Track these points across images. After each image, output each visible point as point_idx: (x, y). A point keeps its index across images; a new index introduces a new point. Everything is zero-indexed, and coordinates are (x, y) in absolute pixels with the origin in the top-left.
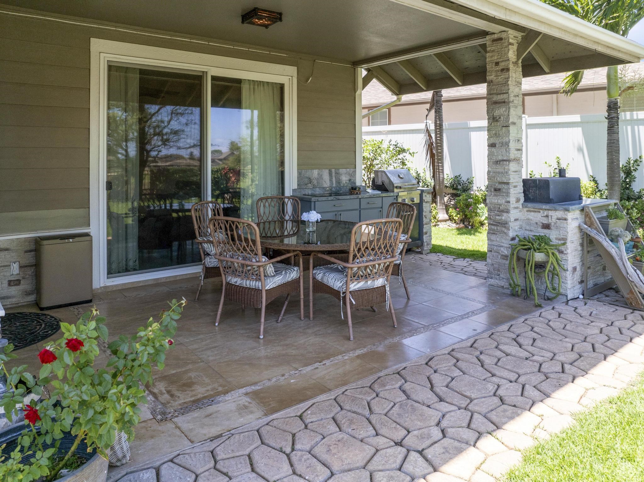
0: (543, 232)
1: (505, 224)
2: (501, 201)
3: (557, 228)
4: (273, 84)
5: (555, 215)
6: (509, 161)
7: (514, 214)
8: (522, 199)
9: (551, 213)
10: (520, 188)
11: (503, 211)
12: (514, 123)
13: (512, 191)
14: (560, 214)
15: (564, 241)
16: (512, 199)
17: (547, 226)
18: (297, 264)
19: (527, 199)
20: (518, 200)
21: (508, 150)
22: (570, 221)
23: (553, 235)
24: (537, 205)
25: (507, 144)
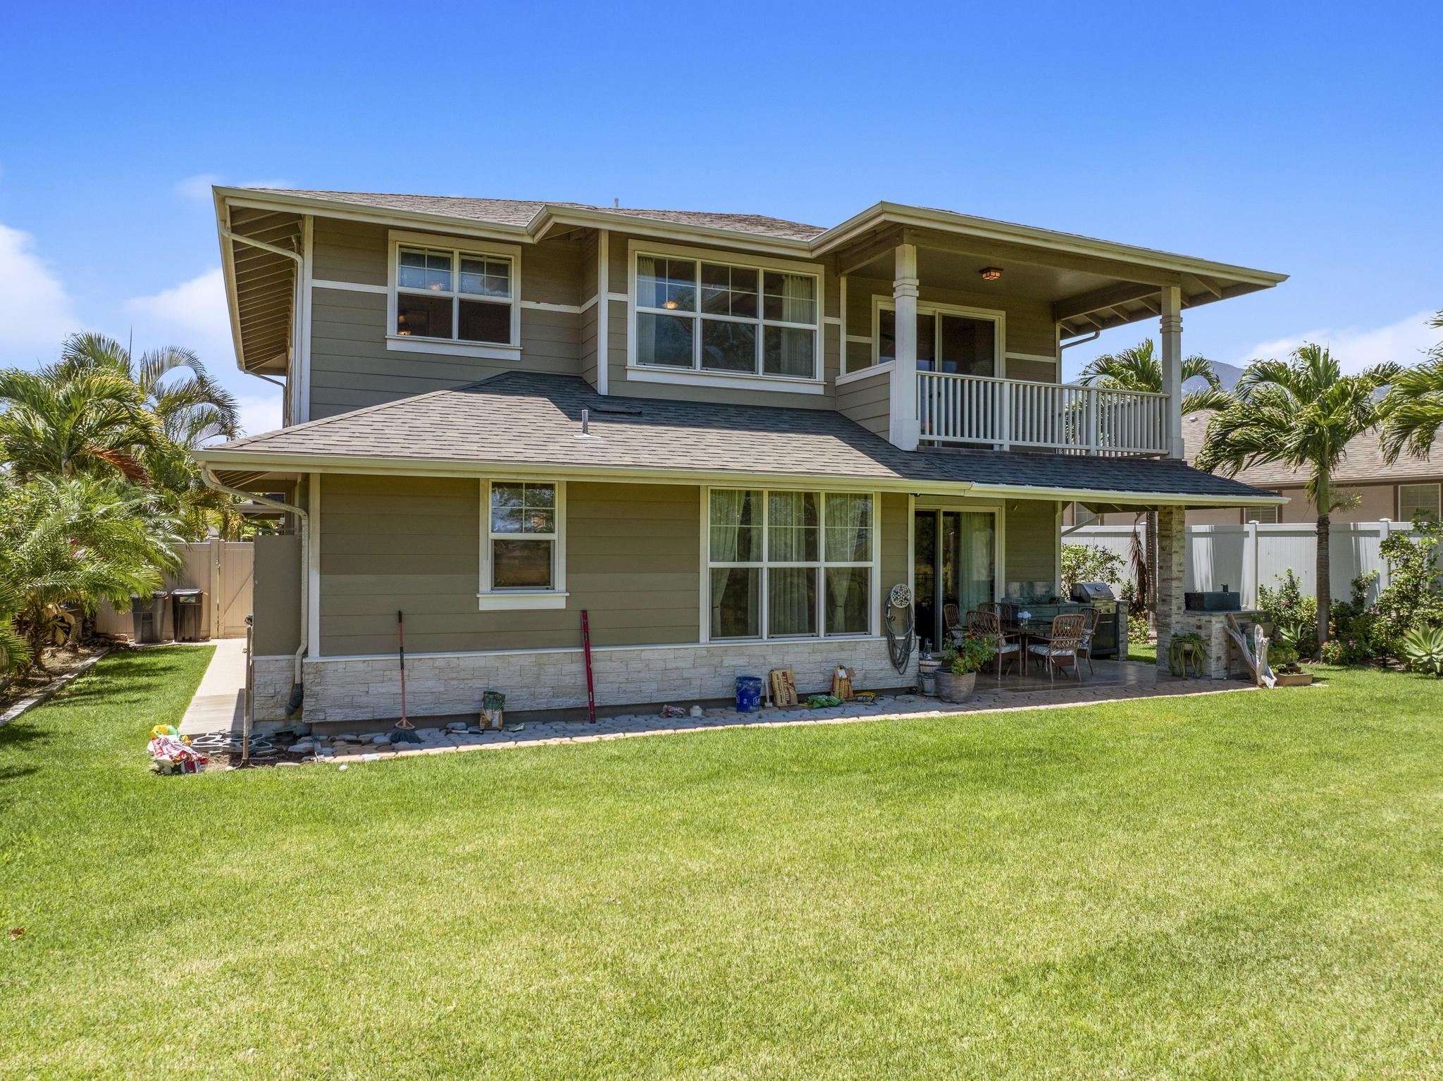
0: (1196, 631)
1: (1168, 625)
2: (1166, 609)
3: (1206, 628)
4: (984, 514)
5: (1205, 618)
6: (1172, 579)
7: (1174, 618)
8: (1184, 608)
9: (1202, 617)
10: (1182, 599)
11: (1166, 616)
12: (1176, 552)
13: (1174, 601)
14: (1207, 618)
15: (1209, 636)
16: (1174, 608)
17: (1199, 627)
18: (1017, 642)
19: (1188, 607)
20: (1179, 608)
21: (1171, 571)
22: (1214, 622)
23: (1203, 633)
24: (1193, 612)
25: (1171, 567)
